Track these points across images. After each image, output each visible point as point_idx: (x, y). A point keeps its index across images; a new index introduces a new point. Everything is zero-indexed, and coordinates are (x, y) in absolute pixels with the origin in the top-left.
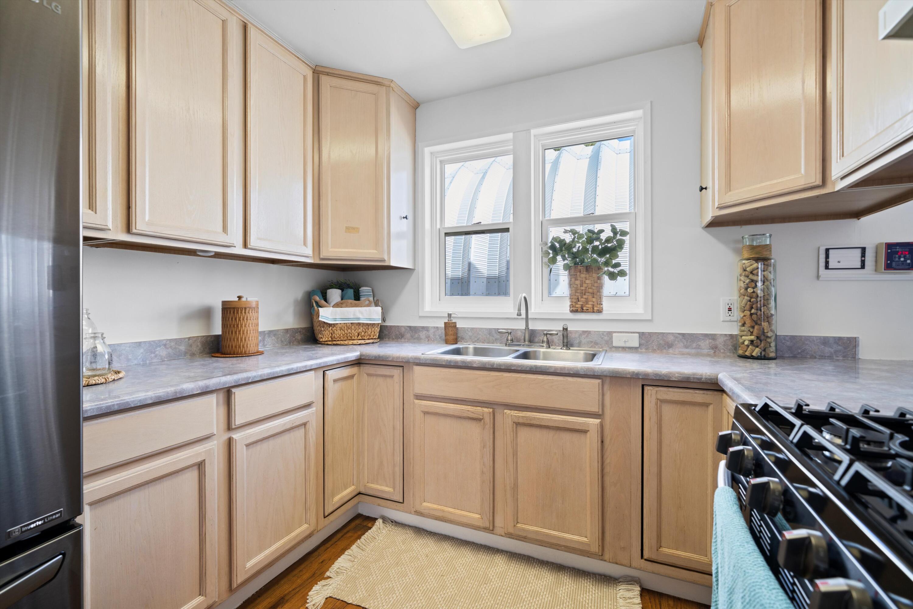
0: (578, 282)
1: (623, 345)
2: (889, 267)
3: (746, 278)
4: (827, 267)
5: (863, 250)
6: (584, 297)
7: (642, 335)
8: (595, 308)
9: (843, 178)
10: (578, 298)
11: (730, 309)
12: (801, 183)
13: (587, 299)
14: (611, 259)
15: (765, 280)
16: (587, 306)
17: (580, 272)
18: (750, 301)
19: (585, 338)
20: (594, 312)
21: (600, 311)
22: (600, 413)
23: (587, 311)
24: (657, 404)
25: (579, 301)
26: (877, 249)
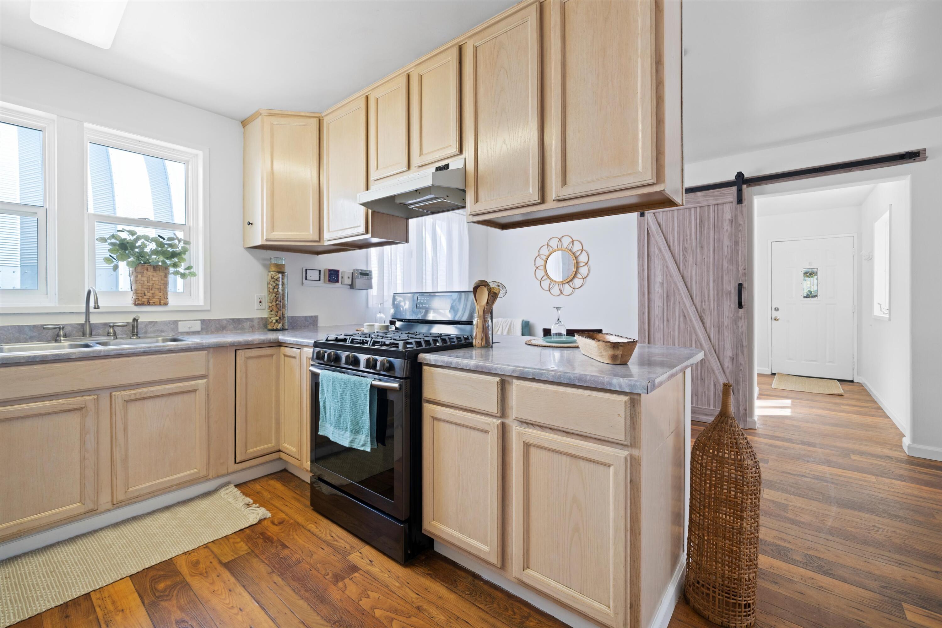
0: (145, 279)
1: (188, 330)
2: (329, 281)
3: (273, 283)
4: (306, 279)
5: (320, 271)
6: (151, 292)
7: (203, 322)
8: (162, 302)
9: (328, 241)
10: (145, 293)
11: (260, 302)
12: (311, 238)
13: (153, 294)
14: (180, 262)
15: (283, 284)
16: (154, 299)
17: (147, 270)
18: (276, 296)
19: (151, 328)
20: (160, 305)
21: (166, 304)
22: (207, 374)
23: (154, 304)
24: (245, 360)
25: (145, 295)
26: (325, 270)
